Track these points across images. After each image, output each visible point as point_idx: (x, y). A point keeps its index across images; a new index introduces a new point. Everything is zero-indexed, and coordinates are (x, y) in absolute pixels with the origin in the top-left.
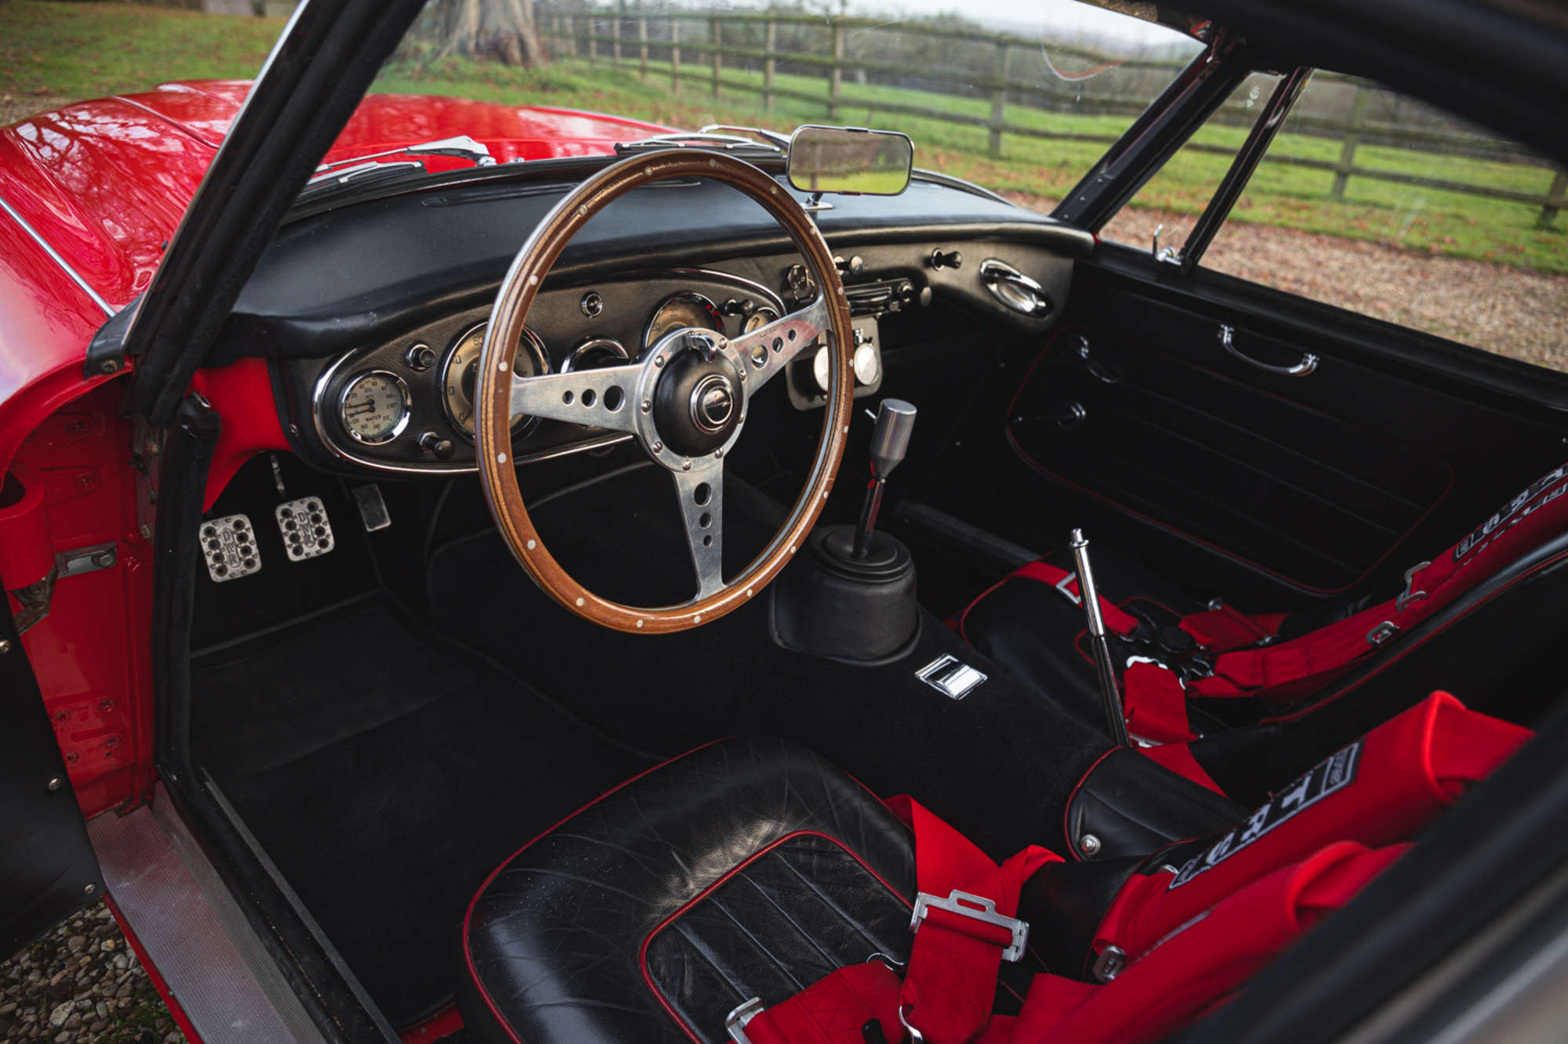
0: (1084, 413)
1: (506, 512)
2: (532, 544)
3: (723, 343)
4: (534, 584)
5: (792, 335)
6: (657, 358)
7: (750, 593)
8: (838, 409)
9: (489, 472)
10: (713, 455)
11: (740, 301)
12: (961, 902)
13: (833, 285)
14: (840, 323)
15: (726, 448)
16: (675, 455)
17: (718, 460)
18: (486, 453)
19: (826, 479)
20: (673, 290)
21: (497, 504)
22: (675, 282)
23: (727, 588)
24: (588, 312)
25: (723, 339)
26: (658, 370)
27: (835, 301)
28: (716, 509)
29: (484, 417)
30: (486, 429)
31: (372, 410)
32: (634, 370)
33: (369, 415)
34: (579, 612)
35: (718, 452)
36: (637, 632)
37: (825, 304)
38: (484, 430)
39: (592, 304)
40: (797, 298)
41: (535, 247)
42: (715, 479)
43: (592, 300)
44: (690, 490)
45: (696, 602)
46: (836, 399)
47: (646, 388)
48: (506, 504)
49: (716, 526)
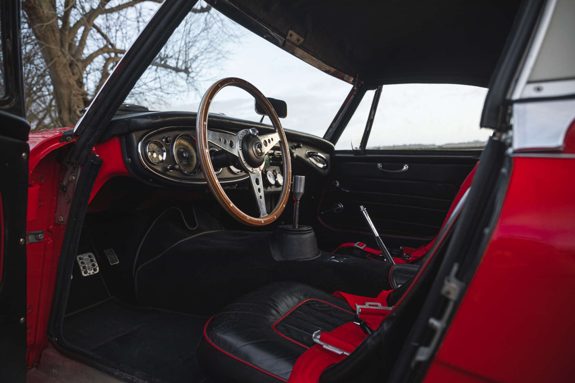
0: (342, 206)
5: (272, 139)
6: (241, 135)
7: (275, 217)
12: (370, 305)
16: (249, 166)
18: (202, 149)
23: (269, 215)
26: (242, 139)
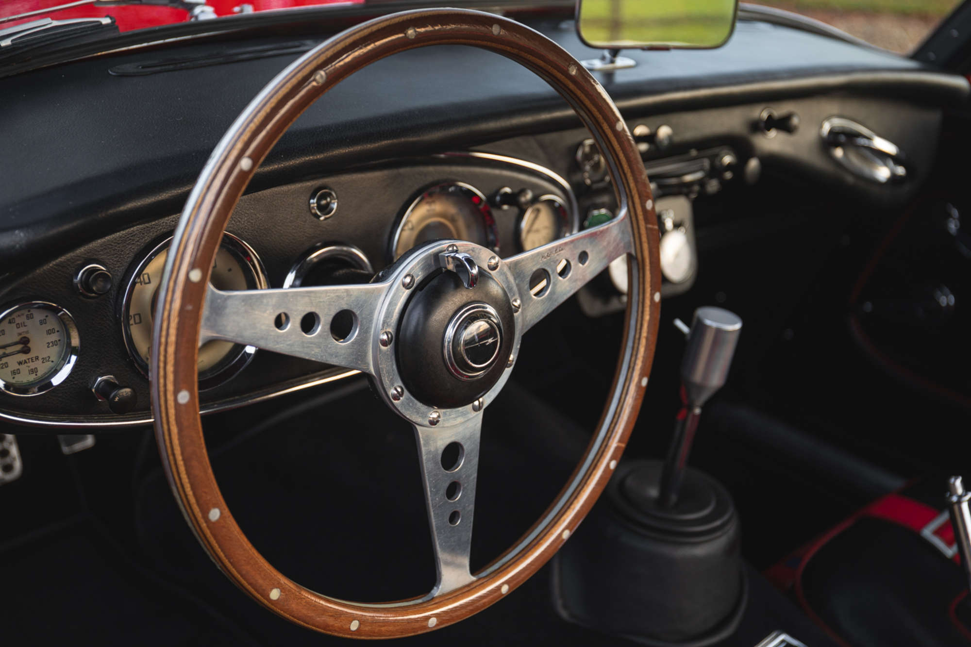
1: (182, 469)
2: (215, 514)
3: (493, 262)
4: (215, 566)
5: (583, 257)
6: (405, 277)
7: (505, 589)
8: (636, 355)
9: (164, 415)
10: (470, 406)
11: (516, 190)
13: (640, 197)
14: (645, 246)
15: (488, 398)
16: (419, 405)
17: (476, 413)
18: (162, 389)
19: (614, 444)
20: (430, 179)
21: (171, 458)
22: (431, 169)
23: (476, 581)
24: (319, 213)
25: (494, 258)
26: (407, 293)
27: (641, 217)
28: (468, 476)
29: (163, 340)
30: (165, 357)
31: (26, 351)
32: (374, 290)
33: (22, 357)
34: (273, 607)
35: (476, 403)
36: (349, 636)
37: (627, 221)
38: (162, 358)
39: (323, 202)
40: (588, 182)
41: (251, 121)
42: (470, 438)
43: (323, 197)
44: (437, 450)
45: (433, 599)
46: (634, 343)
47: (388, 315)
48: (184, 460)
49: (466, 498)
